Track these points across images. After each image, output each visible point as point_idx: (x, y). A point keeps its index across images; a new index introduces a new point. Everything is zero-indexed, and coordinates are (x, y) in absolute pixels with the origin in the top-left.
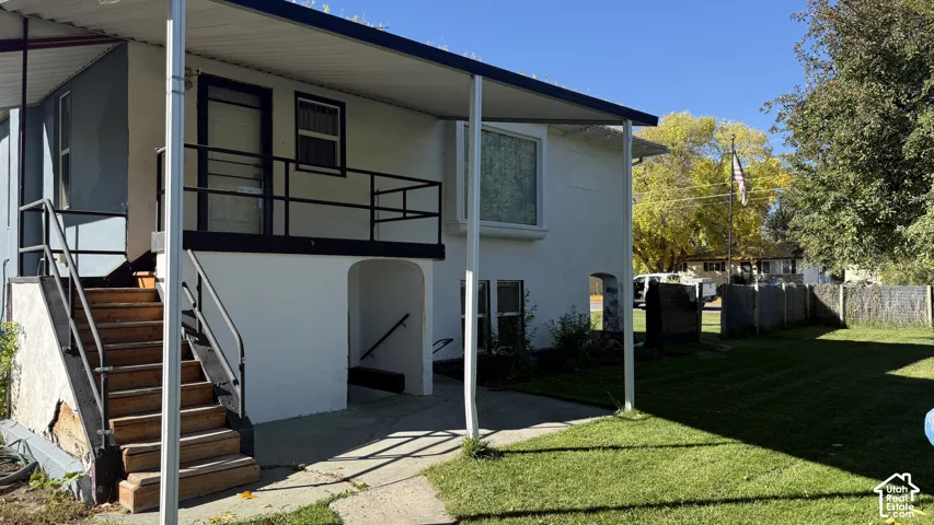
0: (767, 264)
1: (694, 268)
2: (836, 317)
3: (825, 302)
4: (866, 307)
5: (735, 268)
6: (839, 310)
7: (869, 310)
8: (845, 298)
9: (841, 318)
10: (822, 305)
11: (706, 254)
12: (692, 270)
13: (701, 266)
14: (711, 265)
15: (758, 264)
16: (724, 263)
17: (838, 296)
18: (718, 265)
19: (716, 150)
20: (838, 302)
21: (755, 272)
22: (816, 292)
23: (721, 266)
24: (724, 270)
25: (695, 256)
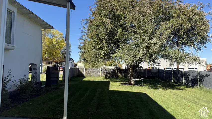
0: (61, 63)
1: (44, 63)
2: (83, 75)
3: (81, 72)
4: (89, 73)
5: (54, 63)
6: (84, 73)
7: (90, 73)
8: (85, 71)
9: (84, 75)
10: (80, 72)
11: (47, 60)
12: (43, 63)
13: (46, 62)
14: (48, 62)
15: (59, 63)
16: (51, 62)
17: (84, 70)
18: (50, 62)
19: (51, 35)
20: (84, 71)
21: (59, 64)
22: (79, 69)
23: (51, 63)
24: (51, 64)
25: (45, 60)
